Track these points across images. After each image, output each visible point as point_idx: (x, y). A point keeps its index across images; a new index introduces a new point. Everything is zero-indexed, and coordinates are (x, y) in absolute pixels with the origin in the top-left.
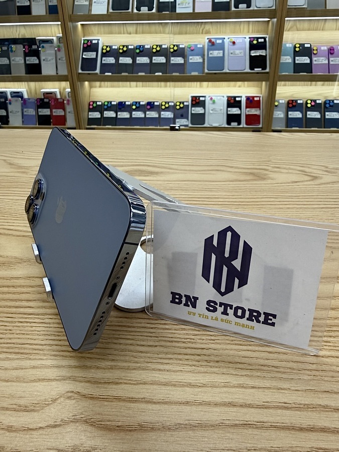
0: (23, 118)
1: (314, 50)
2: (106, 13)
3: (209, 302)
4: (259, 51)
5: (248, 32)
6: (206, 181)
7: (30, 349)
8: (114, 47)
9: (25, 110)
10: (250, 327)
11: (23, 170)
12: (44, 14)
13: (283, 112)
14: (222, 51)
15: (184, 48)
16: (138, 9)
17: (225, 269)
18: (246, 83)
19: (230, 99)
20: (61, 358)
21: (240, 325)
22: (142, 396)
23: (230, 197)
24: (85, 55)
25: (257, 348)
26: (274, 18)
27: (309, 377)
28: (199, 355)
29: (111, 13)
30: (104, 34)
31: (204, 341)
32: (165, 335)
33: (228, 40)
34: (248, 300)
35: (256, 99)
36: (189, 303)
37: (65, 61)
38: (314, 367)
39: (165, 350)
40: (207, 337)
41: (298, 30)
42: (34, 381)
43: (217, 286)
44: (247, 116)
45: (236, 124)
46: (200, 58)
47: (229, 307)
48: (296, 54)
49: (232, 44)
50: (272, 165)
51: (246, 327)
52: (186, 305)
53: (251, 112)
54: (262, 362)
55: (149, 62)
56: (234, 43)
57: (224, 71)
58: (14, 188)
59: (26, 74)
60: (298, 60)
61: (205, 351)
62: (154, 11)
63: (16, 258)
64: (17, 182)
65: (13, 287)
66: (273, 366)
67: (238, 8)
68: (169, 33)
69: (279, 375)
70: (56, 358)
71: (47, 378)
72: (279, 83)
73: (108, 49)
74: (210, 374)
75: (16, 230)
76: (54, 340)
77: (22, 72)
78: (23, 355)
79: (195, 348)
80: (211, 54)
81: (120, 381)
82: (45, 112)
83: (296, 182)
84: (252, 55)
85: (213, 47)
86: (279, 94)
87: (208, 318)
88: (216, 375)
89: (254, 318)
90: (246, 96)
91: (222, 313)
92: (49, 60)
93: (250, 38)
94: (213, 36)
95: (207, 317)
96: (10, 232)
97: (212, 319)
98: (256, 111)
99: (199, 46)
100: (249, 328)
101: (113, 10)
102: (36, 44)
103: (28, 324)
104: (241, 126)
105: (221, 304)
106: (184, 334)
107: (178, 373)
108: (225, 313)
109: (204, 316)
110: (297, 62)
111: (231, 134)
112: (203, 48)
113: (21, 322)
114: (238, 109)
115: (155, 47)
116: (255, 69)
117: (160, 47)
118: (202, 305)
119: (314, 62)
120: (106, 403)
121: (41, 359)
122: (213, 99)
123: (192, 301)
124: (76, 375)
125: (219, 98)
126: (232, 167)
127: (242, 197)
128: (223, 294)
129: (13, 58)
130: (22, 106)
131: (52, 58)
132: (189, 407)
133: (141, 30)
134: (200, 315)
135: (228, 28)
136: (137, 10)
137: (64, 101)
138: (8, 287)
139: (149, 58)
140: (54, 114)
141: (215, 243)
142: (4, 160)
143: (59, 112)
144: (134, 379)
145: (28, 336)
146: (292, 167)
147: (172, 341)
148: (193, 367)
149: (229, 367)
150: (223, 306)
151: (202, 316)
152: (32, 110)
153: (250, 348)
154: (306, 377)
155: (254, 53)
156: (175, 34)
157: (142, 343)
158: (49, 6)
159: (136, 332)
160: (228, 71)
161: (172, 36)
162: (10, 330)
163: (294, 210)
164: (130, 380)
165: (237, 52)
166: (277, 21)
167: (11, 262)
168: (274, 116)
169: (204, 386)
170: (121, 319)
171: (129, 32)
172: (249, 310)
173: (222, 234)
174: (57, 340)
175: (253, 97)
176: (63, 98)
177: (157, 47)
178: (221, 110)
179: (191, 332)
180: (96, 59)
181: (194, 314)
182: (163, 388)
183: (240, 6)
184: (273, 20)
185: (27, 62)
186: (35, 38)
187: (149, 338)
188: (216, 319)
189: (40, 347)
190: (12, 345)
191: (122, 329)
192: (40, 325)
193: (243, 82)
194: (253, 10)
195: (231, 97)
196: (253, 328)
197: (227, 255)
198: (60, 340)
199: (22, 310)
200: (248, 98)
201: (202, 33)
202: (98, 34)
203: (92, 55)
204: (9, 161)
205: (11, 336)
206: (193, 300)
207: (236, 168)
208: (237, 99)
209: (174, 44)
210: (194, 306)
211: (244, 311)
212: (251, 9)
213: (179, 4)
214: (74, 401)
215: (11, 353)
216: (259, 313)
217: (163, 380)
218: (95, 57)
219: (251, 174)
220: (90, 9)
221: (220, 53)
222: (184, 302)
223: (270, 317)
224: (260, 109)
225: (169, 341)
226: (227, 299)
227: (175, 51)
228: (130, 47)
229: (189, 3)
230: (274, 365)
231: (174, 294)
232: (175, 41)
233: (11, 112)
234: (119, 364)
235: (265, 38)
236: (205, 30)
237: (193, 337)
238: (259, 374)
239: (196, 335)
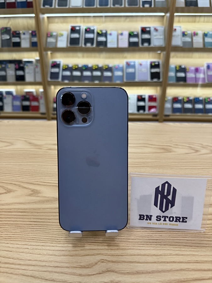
3: (157, 217)
6: (140, 153)
7: (77, 242)
10: (176, 225)
17: (165, 200)
22: (135, 261)
23: (154, 162)
28: (156, 242)
29: (69, 47)
32: (138, 234)
33: (137, 63)
38: (207, 245)
39: (140, 241)
40: (158, 235)
42: (84, 256)
43: (161, 209)
50: (173, 144)
52: (147, 220)
54: (184, 244)
61: (158, 240)
63: (53, 198)
66: (189, 246)
71: (90, 254)
74: (163, 250)
78: (74, 245)
79: (154, 240)
81: (123, 255)
83: (187, 153)
88: (165, 250)
91: (164, 221)
95: (156, 224)
105: (163, 217)
106: (147, 233)
107: (148, 251)
118: (154, 218)
120: (120, 264)
121: (84, 246)
123: (149, 218)
124: (102, 253)
127: (160, 162)
128: (163, 212)
132: (156, 264)
134: (153, 223)
141: (160, 189)
144: (129, 254)
147: (142, 237)
148: (155, 248)
149: (170, 247)
154: (204, 250)
157: (129, 238)
169: (161, 255)
181: (150, 223)
182: (143, 256)
187: (131, 236)
188: (161, 224)
194: (152, 47)
197: (165, 194)
207: (154, 145)
210: (150, 220)
211: (173, 218)
214: (105, 263)
217: (142, 254)
219: (163, 148)
223: (185, 219)
225: (141, 237)
231: (140, 215)
237: (151, 235)
238: (184, 249)
239: (153, 234)
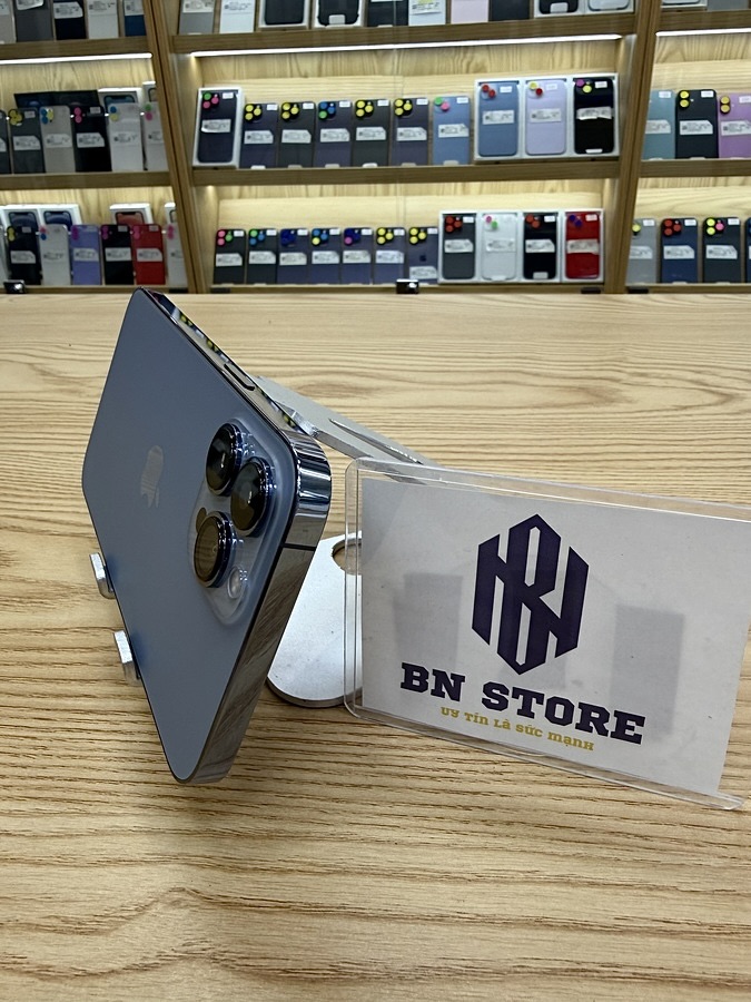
0: (71, 269)
1: (722, 104)
2: (251, 30)
3: (488, 688)
4: (596, 109)
5: (572, 66)
6: (480, 408)
7: (87, 791)
8: (269, 108)
9: (76, 250)
10: (583, 745)
11: (72, 387)
12: (115, 35)
13: (651, 247)
14: (512, 112)
15: (425, 107)
16: (324, 20)
17: (526, 613)
18: (567, 182)
19: (529, 220)
20: (158, 811)
21: (560, 740)
22: (339, 902)
23: (534, 443)
24: (206, 127)
25: (599, 793)
26: (631, 33)
27: (721, 861)
28: (466, 808)
29: (263, 29)
30: (248, 77)
31: (479, 775)
32: (388, 762)
33: (526, 86)
34: (578, 683)
35: (589, 218)
36: (444, 690)
37: (162, 142)
38: (733, 837)
39: (390, 795)
40: (485, 767)
41: (685, 60)
42: (98, 864)
43: (507, 650)
44: (570, 258)
45: (545, 275)
46: (462, 128)
47: (534, 700)
48: (681, 113)
49: (534, 94)
50: (628, 370)
51: (575, 745)
52: (437, 693)
53: (578, 248)
54: (612, 824)
55: (348, 140)
56: (539, 92)
57: (517, 156)
58: (51, 426)
59: (77, 170)
60: (685, 128)
61: (480, 797)
62: (359, 23)
63: (56, 584)
64: (58, 414)
65: (51, 649)
66: (636, 836)
67: (549, 12)
68: (392, 74)
69: (653, 856)
70: (145, 811)
71: (126, 858)
72: (642, 181)
73: (257, 112)
74: (493, 853)
75: (55, 522)
76: (141, 771)
77: (69, 167)
78: (71, 805)
79: (458, 792)
80: (487, 118)
81: (290, 866)
82: (121, 256)
83: (685, 408)
84: (582, 118)
85: (490, 102)
86: (641, 205)
87: (486, 724)
88: (507, 854)
89: (591, 724)
90: (567, 213)
91: (520, 712)
92: (126, 138)
93: (575, 80)
94: (491, 77)
95: (484, 721)
96: (44, 526)
97: (496, 725)
98: (591, 245)
99: (459, 101)
100: (580, 746)
101: (267, 23)
102: (97, 104)
103: (84, 735)
104: (556, 280)
105: (517, 692)
106: (433, 759)
107: (420, 850)
108: (526, 711)
109: (479, 719)
110: (682, 132)
111: (534, 299)
112: (470, 104)
113: (69, 730)
114: (549, 241)
115: (361, 105)
116: (588, 151)
117: (372, 104)
118: (472, 693)
119: (723, 133)
120: (257, 917)
121: (113, 814)
122: (493, 220)
123: (450, 686)
124: (191, 852)
125: (505, 216)
126: (537, 375)
127: (561, 442)
128: (520, 670)
129: (49, 137)
130: (70, 242)
131: (134, 134)
132: (446, 929)
133: (330, 67)
134: (468, 715)
135: (527, 58)
136: (321, 22)
137: (160, 229)
138: (39, 649)
139: (349, 130)
140: (140, 259)
141: (503, 553)
142: (30, 364)
143: (149, 255)
144: (321, 862)
145: (82, 762)
146: (674, 373)
147: (405, 776)
148: (455, 836)
149: (536, 837)
150: (521, 697)
151: (472, 719)
152: (92, 250)
153: (584, 792)
154: (713, 862)
155: (584, 115)
156: (407, 74)
157: (338, 779)
158: (127, 18)
159: (323, 753)
160: (526, 157)
161: (399, 78)
162: (45, 748)
163: (681, 472)
164: (311, 864)
165: (547, 112)
166: (639, 39)
167: (46, 594)
168: (631, 257)
169: (479, 879)
170: (289, 724)
171: (303, 74)
172: (581, 705)
173: (519, 534)
174: (148, 771)
175: (584, 214)
176: (160, 223)
177: (366, 105)
178: (510, 244)
179: (450, 755)
180: (230, 135)
181: (456, 714)
182: (386, 882)
183: (554, 7)
184: (628, 37)
185: (80, 145)
186: (96, 91)
187: (353, 768)
188: (507, 725)
189: (111, 787)
190: (49, 782)
191: (293, 747)
192: (110, 737)
193: (560, 182)
194: (583, 16)
195: (533, 215)
196: (590, 746)
197: (530, 580)
198: (155, 772)
199: (70, 703)
200: (571, 217)
201: (467, 72)
202: (234, 78)
203: (222, 126)
204: (40, 367)
205: (47, 762)
206: (452, 682)
207: (547, 376)
208: (547, 219)
209: (405, 97)
210: (455, 696)
211: (569, 707)
212: (578, 13)
213: (414, 7)
214: (186, 911)
215: (46, 799)
216: (604, 715)
217: (384, 865)
218: (227, 129)
219: (581, 389)
220: (217, 21)
221: (507, 116)
222: (432, 686)
223: (629, 723)
224: (599, 242)
225: (399, 776)
226: (531, 680)
227: (406, 113)
228: (305, 106)
229: (437, 4)
230: (643, 833)
231: (408, 668)
232: (406, 90)
233: (45, 256)
234: (288, 827)
235: (609, 80)
236: (472, 65)
237: (453, 766)
238: (604, 853)
239: (460, 761)
